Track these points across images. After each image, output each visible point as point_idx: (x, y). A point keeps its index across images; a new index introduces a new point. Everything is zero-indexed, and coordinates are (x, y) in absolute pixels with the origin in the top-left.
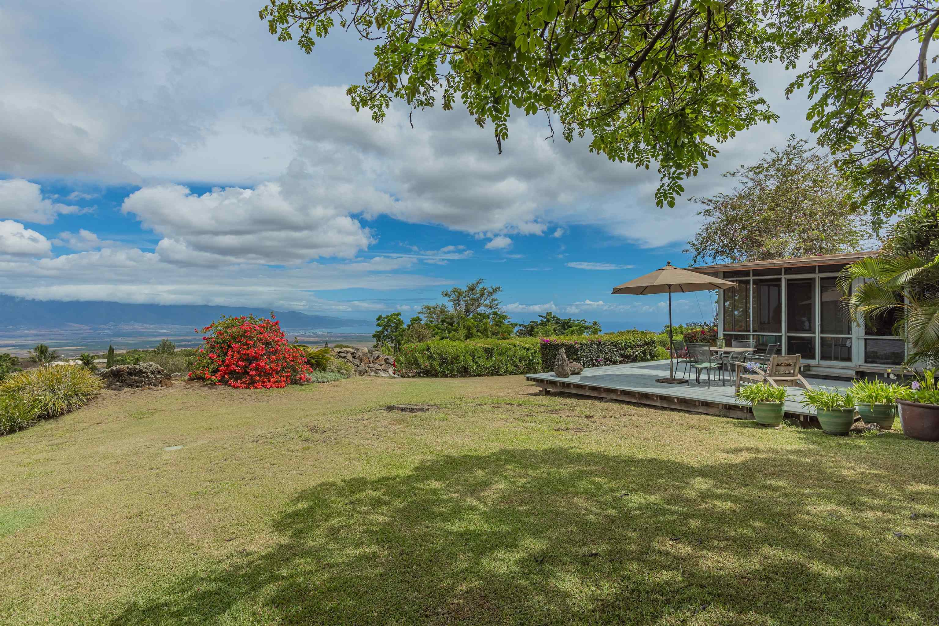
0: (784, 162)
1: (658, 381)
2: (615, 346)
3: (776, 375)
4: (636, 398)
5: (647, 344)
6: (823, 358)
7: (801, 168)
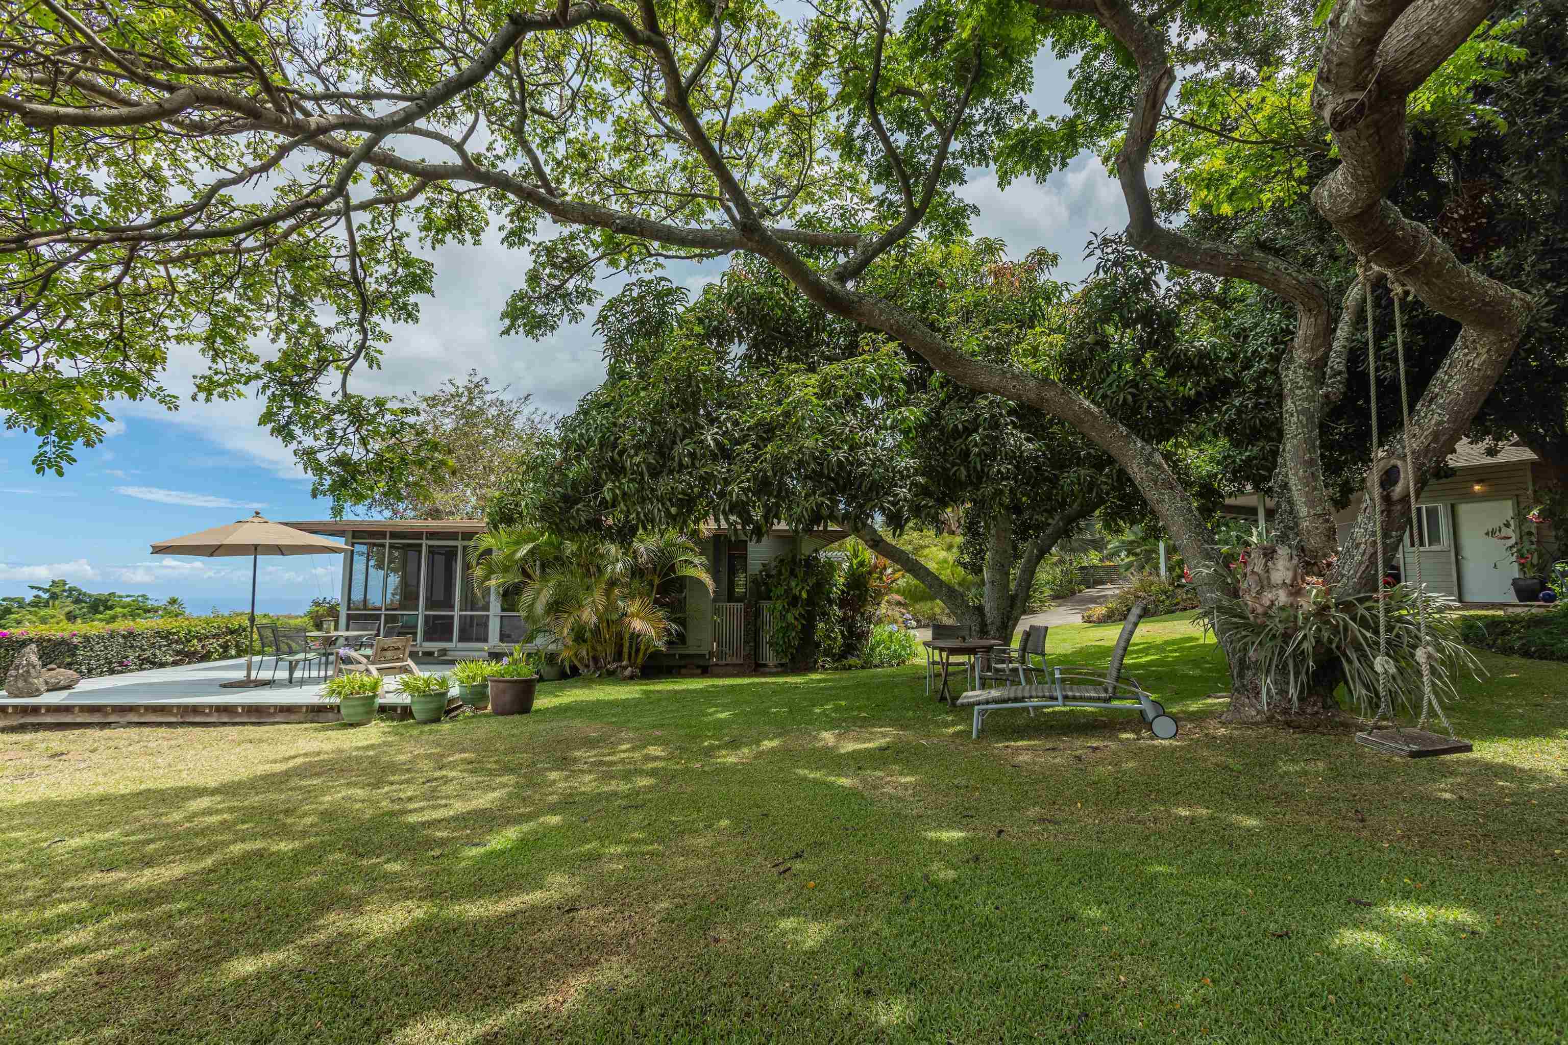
0: (464, 400)
1: (224, 686)
2: (166, 638)
3: (380, 662)
4: (175, 715)
5: (232, 632)
6: (462, 639)
7: (481, 410)
